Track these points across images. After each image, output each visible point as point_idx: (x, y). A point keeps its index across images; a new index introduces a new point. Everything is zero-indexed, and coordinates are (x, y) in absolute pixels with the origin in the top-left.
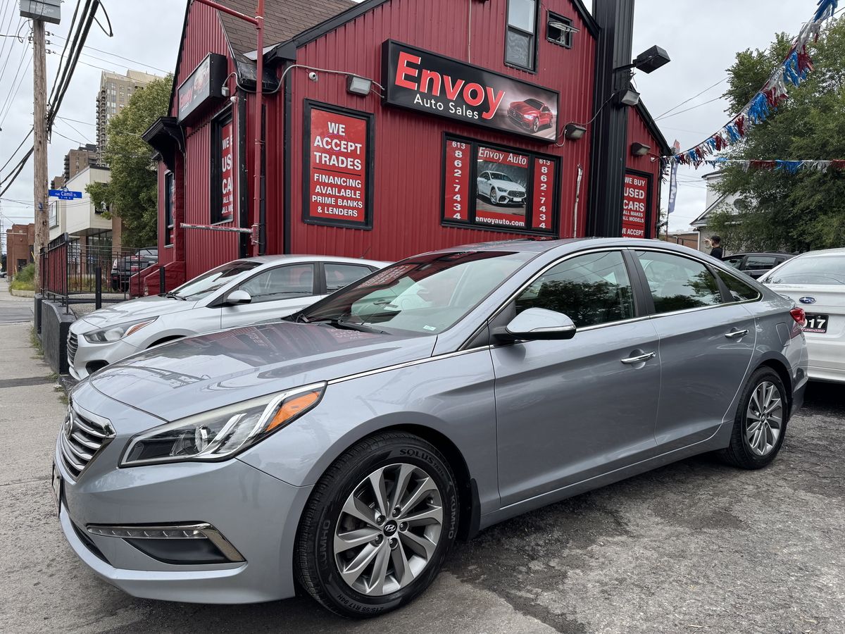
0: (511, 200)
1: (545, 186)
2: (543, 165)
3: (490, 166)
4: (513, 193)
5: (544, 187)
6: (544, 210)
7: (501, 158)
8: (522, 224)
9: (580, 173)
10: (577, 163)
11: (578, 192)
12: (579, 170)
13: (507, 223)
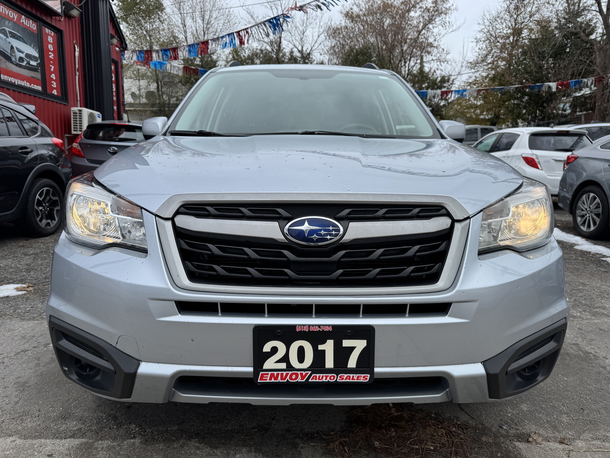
0: (28, 63)
1: (53, 55)
2: (48, 35)
3: (7, 22)
4: (28, 56)
5: (51, 56)
6: (54, 78)
7: (16, 18)
8: (39, 88)
9: (77, 49)
10: (73, 40)
11: (77, 66)
12: (76, 46)
13: (28, 85)
